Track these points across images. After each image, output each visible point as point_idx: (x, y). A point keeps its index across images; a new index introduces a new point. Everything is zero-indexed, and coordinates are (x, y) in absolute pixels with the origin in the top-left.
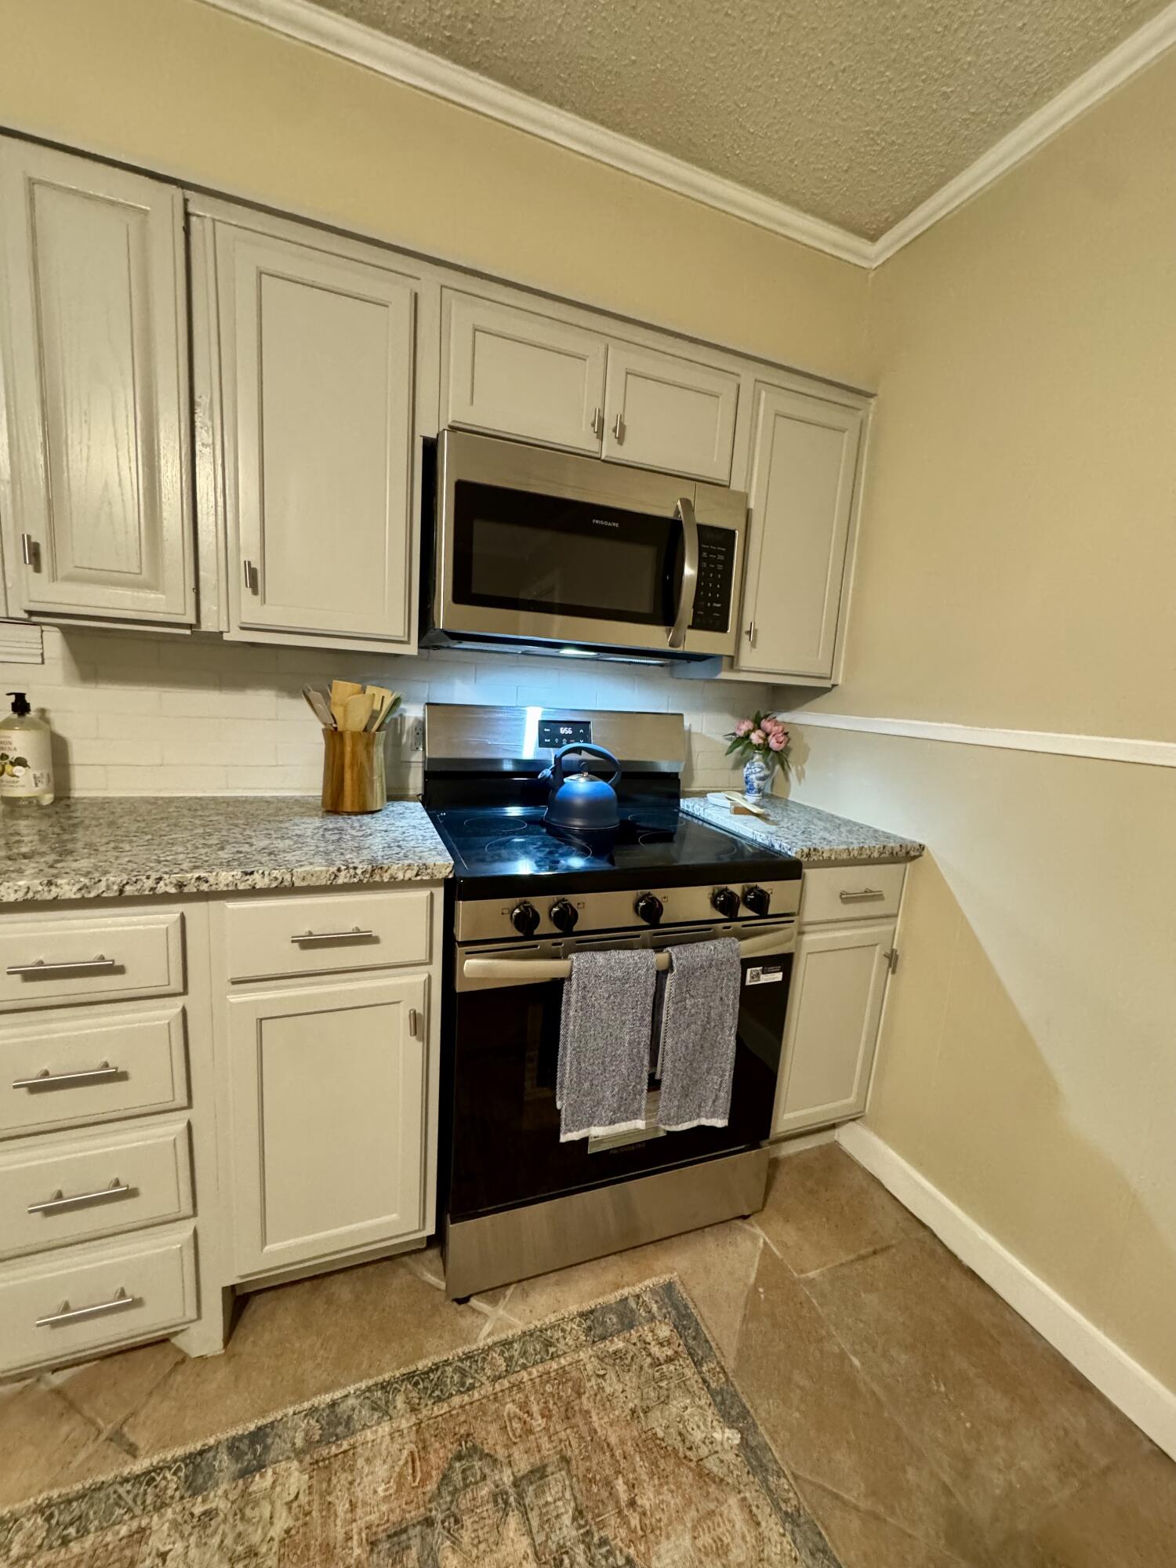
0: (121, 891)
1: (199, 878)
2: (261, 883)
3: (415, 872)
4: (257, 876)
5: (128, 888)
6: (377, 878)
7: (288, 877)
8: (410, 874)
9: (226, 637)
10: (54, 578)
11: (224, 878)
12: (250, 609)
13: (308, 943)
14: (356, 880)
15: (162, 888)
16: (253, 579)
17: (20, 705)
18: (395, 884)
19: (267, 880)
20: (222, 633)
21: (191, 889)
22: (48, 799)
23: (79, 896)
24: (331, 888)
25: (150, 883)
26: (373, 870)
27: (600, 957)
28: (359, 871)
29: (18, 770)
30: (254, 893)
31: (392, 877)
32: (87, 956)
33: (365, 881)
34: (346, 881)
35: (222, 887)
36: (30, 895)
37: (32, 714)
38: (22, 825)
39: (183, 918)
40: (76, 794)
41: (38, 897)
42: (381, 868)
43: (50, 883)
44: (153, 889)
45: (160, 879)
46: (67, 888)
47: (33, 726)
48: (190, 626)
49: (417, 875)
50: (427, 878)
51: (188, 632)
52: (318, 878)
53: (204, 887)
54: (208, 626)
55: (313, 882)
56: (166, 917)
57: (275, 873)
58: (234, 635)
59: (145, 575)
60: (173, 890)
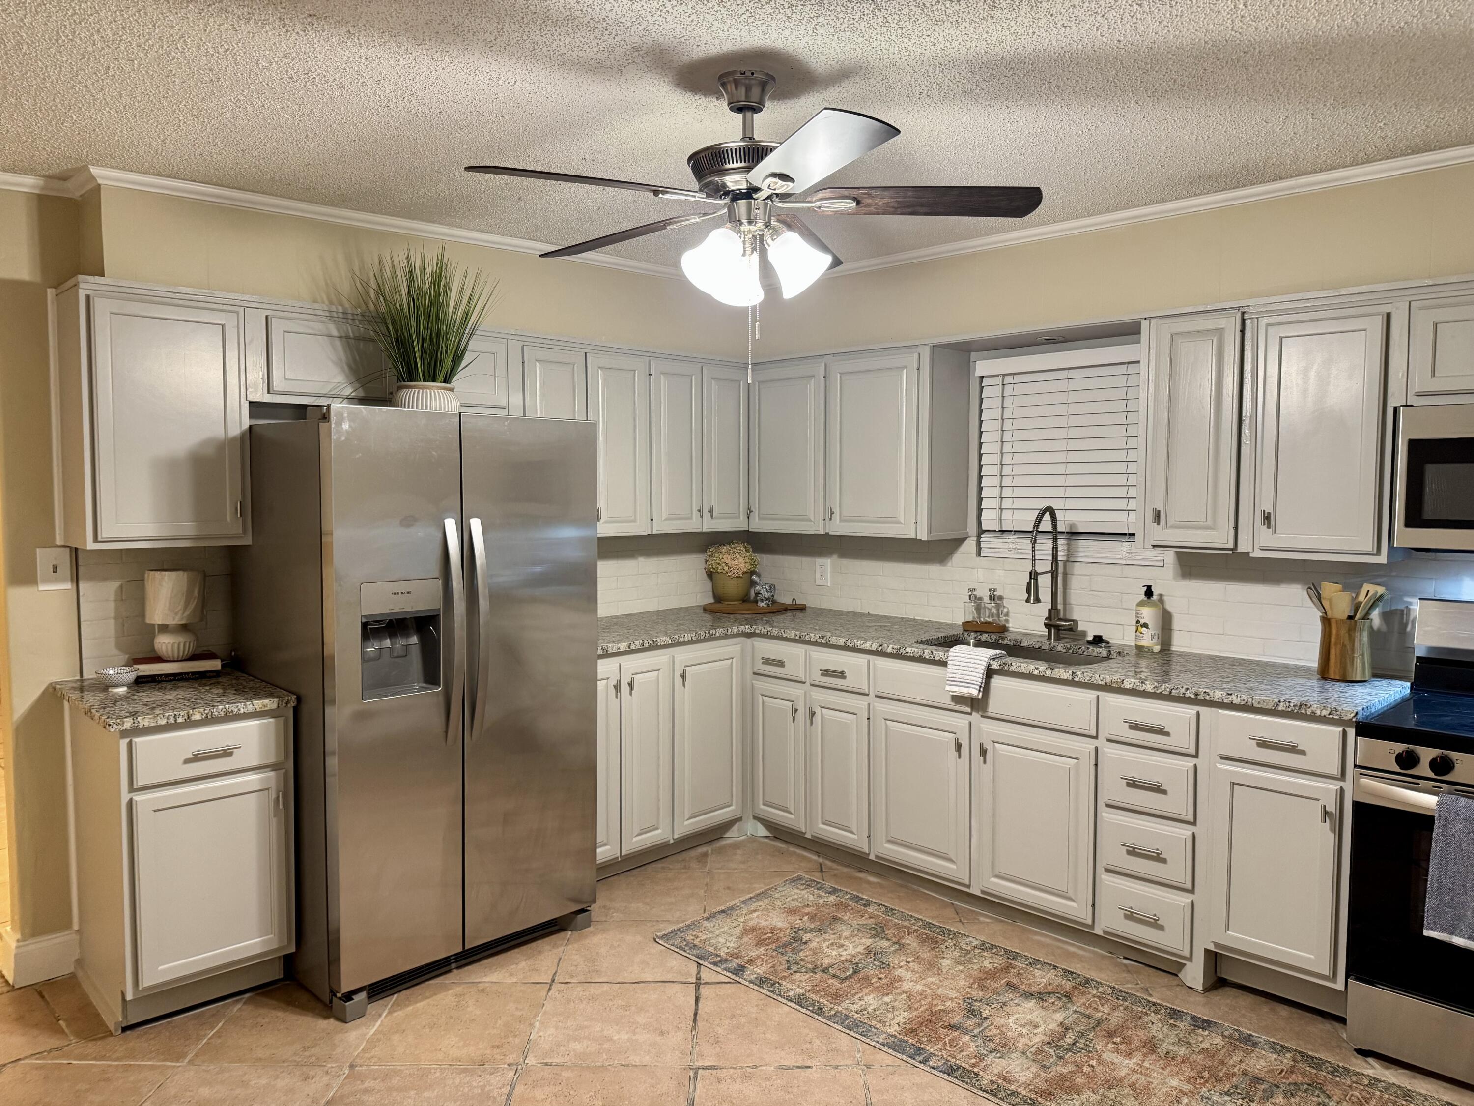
0: (1171, 692)
1: (1205, 692)
2: (1236, 701)
3: (1328, 712)
4: (1234, 697)
5: (1173, 691)
6: (1303, 711)
7: (1250, 700)
8: (1324, 713)
9: (1251, 555)
10: (1166, 527)
11: (1218, 695)
12: (1265, 537)
13: (1263, 744)
14: (1289, 710)
15: (1188, 694)
16: (1267, 518)
17: (1149, 593)
18: (1313, 718)
19: (1239, 699)
20: (1249, 552)
21: (1201, 697)
22: (1157, 649)
23: (1153, 691)
24: (1273, 712)
25: (1183, 690)
26: (1301, 706)
27: (1463, 801)
28: (1292, 705)
29: (1144, 630)
30: (1231, 706)
31: (1313, 712)
32: (1155, 722)
33: (1295, 711)
34: (1284, 709)
35: (1216, 699)
36: (1135, 687)
37: (1155, 597)
38: (1144, 663)
39: (1198, 714)
40: (1174, 648)
41: (1138, 688)
42: (1306, 705)
43: (1143, 683)
44: (1184, 694)
45: (1188, 689)
46: (1149, 686)
47: (1153, 605)
48: (1231, 550)
49: (1330, 714)
50: (1337, 717)
51: (1230, 552)
52: (1267, 705)
53: (1207, 698)
54: (1241, 548)
55: (1264, 706)
56: (1190, 711)
57: (1244, 697)
58: (1257, 554)
59: (1209, 523)
60: (1193, 696)
